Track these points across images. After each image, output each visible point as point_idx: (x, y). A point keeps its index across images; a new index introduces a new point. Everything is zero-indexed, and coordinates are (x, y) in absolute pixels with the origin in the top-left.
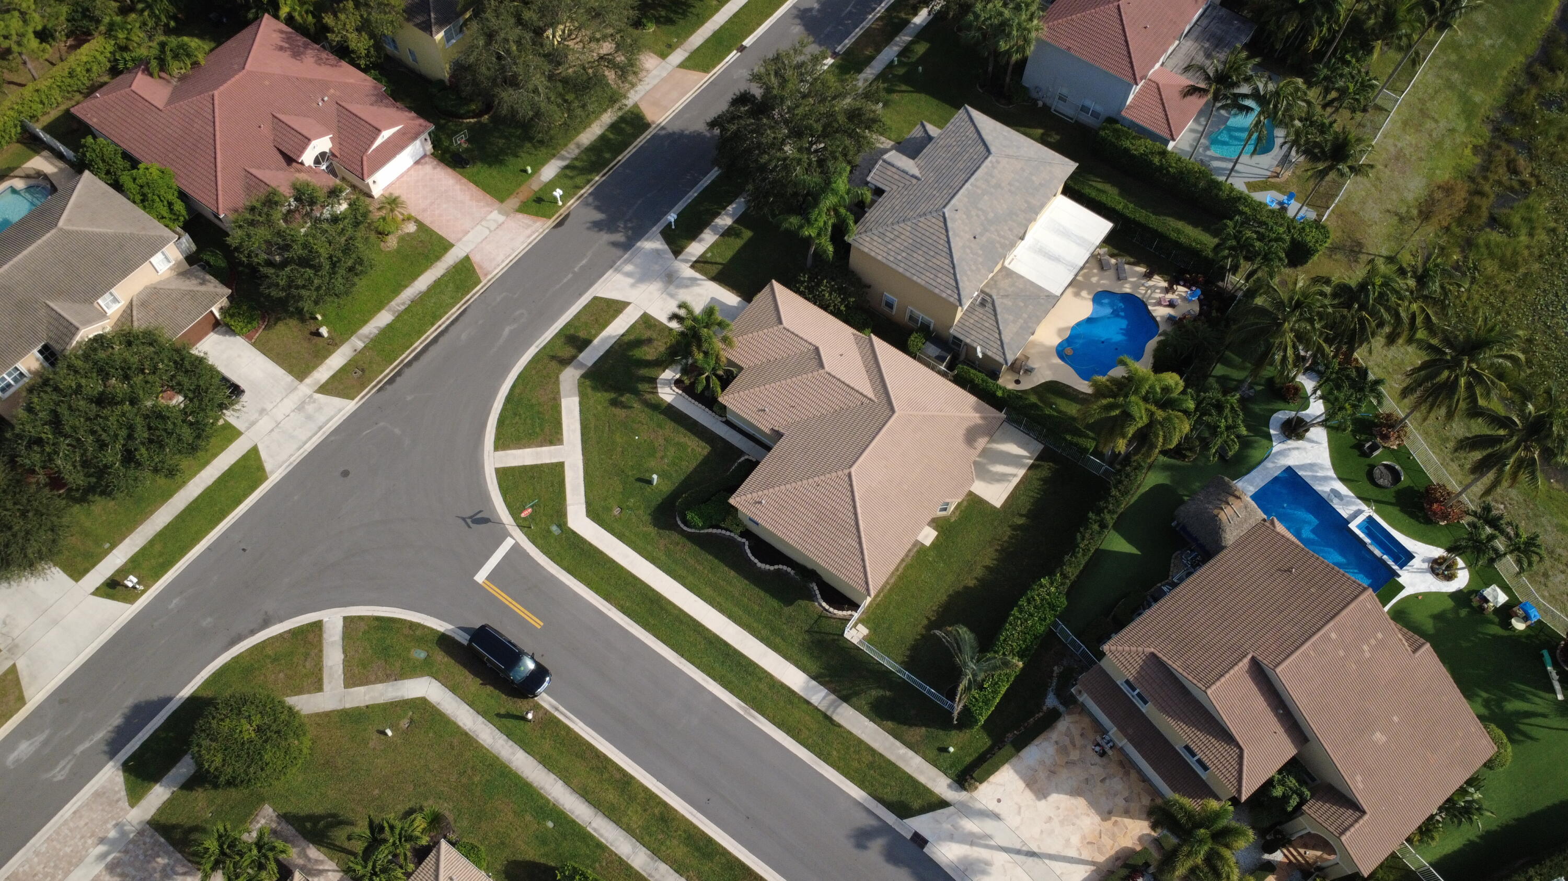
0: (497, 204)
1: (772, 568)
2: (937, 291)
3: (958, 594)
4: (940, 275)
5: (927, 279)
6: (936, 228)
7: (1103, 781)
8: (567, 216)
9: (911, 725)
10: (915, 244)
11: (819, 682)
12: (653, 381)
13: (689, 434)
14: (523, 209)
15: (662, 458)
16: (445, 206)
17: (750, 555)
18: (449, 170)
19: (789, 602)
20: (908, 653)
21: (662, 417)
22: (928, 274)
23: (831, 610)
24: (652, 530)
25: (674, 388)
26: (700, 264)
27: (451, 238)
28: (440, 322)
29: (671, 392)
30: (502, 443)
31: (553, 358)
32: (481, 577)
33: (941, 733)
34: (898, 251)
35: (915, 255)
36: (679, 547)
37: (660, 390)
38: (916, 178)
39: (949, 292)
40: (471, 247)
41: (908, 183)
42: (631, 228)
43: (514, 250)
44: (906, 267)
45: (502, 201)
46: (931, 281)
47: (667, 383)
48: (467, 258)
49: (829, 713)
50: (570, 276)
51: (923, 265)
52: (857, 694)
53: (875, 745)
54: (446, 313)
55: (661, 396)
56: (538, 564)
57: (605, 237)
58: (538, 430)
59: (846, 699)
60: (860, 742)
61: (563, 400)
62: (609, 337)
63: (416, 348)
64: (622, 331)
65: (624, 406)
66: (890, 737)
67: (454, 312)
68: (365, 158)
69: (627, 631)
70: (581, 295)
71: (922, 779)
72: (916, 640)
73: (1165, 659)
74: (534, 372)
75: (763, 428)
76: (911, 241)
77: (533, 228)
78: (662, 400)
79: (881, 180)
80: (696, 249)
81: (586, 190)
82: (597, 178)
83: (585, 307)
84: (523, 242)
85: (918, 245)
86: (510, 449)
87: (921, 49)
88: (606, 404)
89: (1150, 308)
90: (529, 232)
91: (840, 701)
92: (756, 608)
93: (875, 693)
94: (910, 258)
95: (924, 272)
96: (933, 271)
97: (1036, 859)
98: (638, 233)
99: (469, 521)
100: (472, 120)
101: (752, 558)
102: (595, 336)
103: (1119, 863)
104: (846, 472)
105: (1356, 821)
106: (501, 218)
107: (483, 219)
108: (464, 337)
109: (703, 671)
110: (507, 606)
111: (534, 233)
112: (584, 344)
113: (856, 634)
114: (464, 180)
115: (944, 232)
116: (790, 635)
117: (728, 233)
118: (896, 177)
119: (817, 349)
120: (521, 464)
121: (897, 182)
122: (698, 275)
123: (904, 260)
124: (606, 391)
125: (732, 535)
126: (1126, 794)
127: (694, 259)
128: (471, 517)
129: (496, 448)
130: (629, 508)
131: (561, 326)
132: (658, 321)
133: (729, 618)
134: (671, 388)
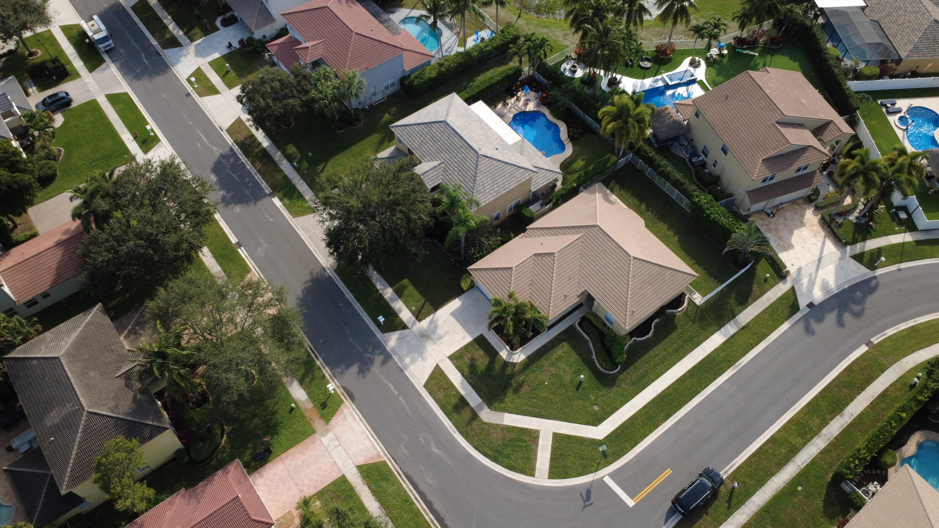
0: (317, 436)
1: (653, 330)
2: (524, 180)
3: (681, 246)
4: (515, 174)
5: (515, 181)
6: (488, 163)
7: (786, 220)
8: (345, 389)
9: (752, 290)
10: (492, 178)
11: (723, 326)
12: (506, 364)
13: (551, 352)
14: (327, 419)
15: (565, 372)
16: (302, 475)
17: (643, 339)
18: (268, 465)
19: (674, 328)
20: (712, 279)
21: (535, 365)
22: (512, 180)
23: (683, 307)
24: (614, 389)
25: (516, 352)
26: (419, 316)
27: (335, 476)
28: (413, 497)
29: (518, 355)
30: (530, 471)
31: (470, 423)
32: (630, 503)
33: (756, 278)
34: (492, 188)
35: (499, 181)
36: (629, 377)
37: (515, 361)
38: (441, 163)
39: (527, 174)
40: (350, 461)
41: (442, 169)
42: (373, 350)
43: (364, 432)
44: (503, 189)
45: (314, 432)
46: (517, 180)
47: (510, 355)
48: (359, 467)
49: (741, 327)
50: (401, 398)
51: (506, 180)
52: (732, 310)
53: (760, 310)
54: (406, 491)
55: (519, 361)
56: (626, 464)
57: (376, 369)
58: (524, 444)
59: (734, 316)
60: (759, 317)
61: (504, 424)
62: (462, 384)
63: (431, 520)
64: (459, 375)
65: (520, 385)
66: (757, 302)
67: (407, 486)
68: (254, 518)
69: (680, 420)
70: (419, 395)
71: (780, 294)
72: (706, 273)
73: (767, 156)
74: (476, 438)
75: (575, 301)
76: (489, 179)
77: (348, 416)
78: (522, 361)
79: (433, 182)
80: (405, 315)
81: (327, 372)
82: (318, 363)
83: (430, 394)
84: (359, 424)
85: (493, 177)
86: (535, 465)
87: (291, 149)
88: (516, 396)
89: (527, 110)
90: (350, 419)
91: (734, 319)
92: (675, 345)
93: (732, 301)
94: (499, 184)
95: (510, 181)
96: (512, 176)
97: (822, 259)
98: (380, 348)
99: (587, 503)
100: (224, 439)
101: (645, 338)
102: (458, 392)
103: (826, 227)
104: (632, 259)
105: (836, 125)
106: (330, 435)
107: (326, 449)
108: (431, 482)
109: (710, 384)
110: (654, 489)
111: (352, 415)
112: (462, 402)
113: (699, 299)
114: (283, 456)
115: (492, 160)
116: (694, 332)
117: (399, 293)
118: (435, 173)
119: (535, 255)
120: (549, 461)
121: (439, 175)
122: (428, 319)
123: (498, 188)
124: (505, 394)
125: (628, 344)
126: (793, 213)
127: (414, 318)
128: (584, 502)
129: (533, 475)
130: (596, 399)
131: (442, 413)
132: (458, 350)
133: (678, 361)
134: (515, 354)
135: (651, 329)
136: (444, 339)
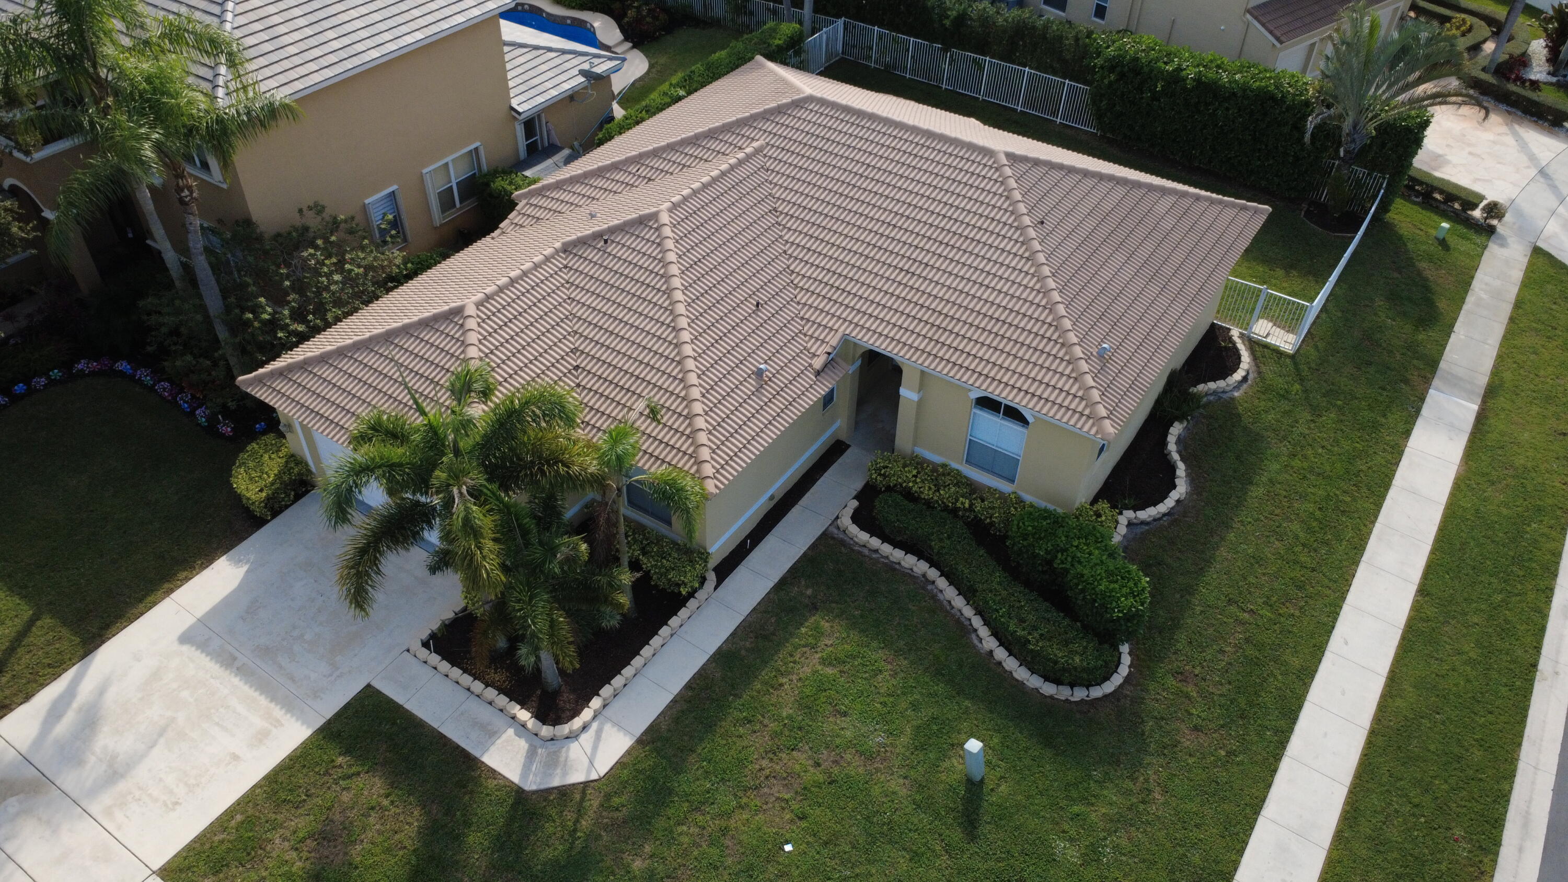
2: (460, 19)
5: (420, 22)
9: (1424, 280)
12: (528, 804)
13: (766, 674)
15: (869, 757)
17: (1163, 508)
19: (1255, 441)
23: (1244, 367)
24: (1155, 768)
25: (577, 723)
29: (586, 739)
33: (1412, 246)
34: (313, 42)
36: (1191, 689)
37: (577, 776)
44: (369, 44)
46: (431, 19)
47: (544, 754)
49: (1481, 389)
52: (1413, 344)
53: (1497, 328)
55: (603, 765)
59: (1433, 361)
60: (1510, 346)
66: (1466, 307)
71: (1517, 274)
78: (620, 766)
91: (1439, 373)
92: (1301, 506)
93: (1391, 321)
97: (1550, 171)
113: (1279, 335)
116: (1338, 443)
119: (567, 249)
122: (50, 693)
123: (346, 41)
132: (229, 813)
133: (1356, 563)
134: (573, 736)
135: (1172, 468)
136: (141, 773)
